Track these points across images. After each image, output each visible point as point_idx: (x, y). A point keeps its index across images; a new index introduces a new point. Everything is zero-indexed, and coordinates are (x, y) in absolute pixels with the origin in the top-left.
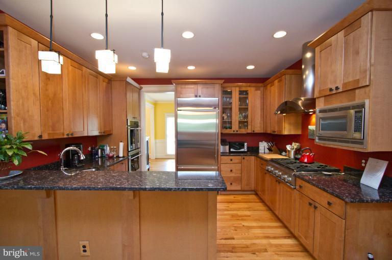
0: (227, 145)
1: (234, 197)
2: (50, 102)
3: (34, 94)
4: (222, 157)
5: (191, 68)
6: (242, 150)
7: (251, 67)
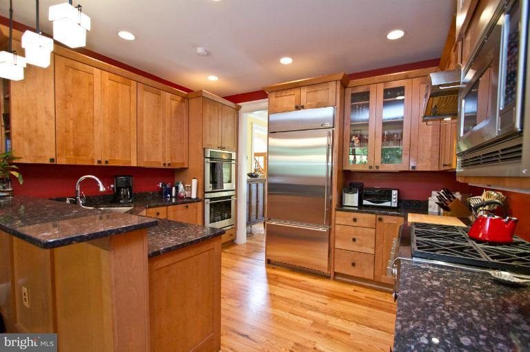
0: (355, 193)
1: (355, 291)
2: (71, 122)
3: (47, 112)
4: (338, 213)
5: (286, 61)
6: (387, 204)
7: (396, 35)
